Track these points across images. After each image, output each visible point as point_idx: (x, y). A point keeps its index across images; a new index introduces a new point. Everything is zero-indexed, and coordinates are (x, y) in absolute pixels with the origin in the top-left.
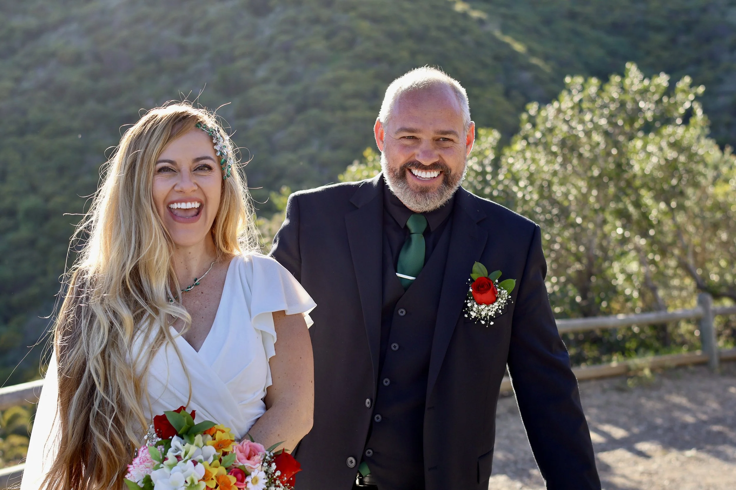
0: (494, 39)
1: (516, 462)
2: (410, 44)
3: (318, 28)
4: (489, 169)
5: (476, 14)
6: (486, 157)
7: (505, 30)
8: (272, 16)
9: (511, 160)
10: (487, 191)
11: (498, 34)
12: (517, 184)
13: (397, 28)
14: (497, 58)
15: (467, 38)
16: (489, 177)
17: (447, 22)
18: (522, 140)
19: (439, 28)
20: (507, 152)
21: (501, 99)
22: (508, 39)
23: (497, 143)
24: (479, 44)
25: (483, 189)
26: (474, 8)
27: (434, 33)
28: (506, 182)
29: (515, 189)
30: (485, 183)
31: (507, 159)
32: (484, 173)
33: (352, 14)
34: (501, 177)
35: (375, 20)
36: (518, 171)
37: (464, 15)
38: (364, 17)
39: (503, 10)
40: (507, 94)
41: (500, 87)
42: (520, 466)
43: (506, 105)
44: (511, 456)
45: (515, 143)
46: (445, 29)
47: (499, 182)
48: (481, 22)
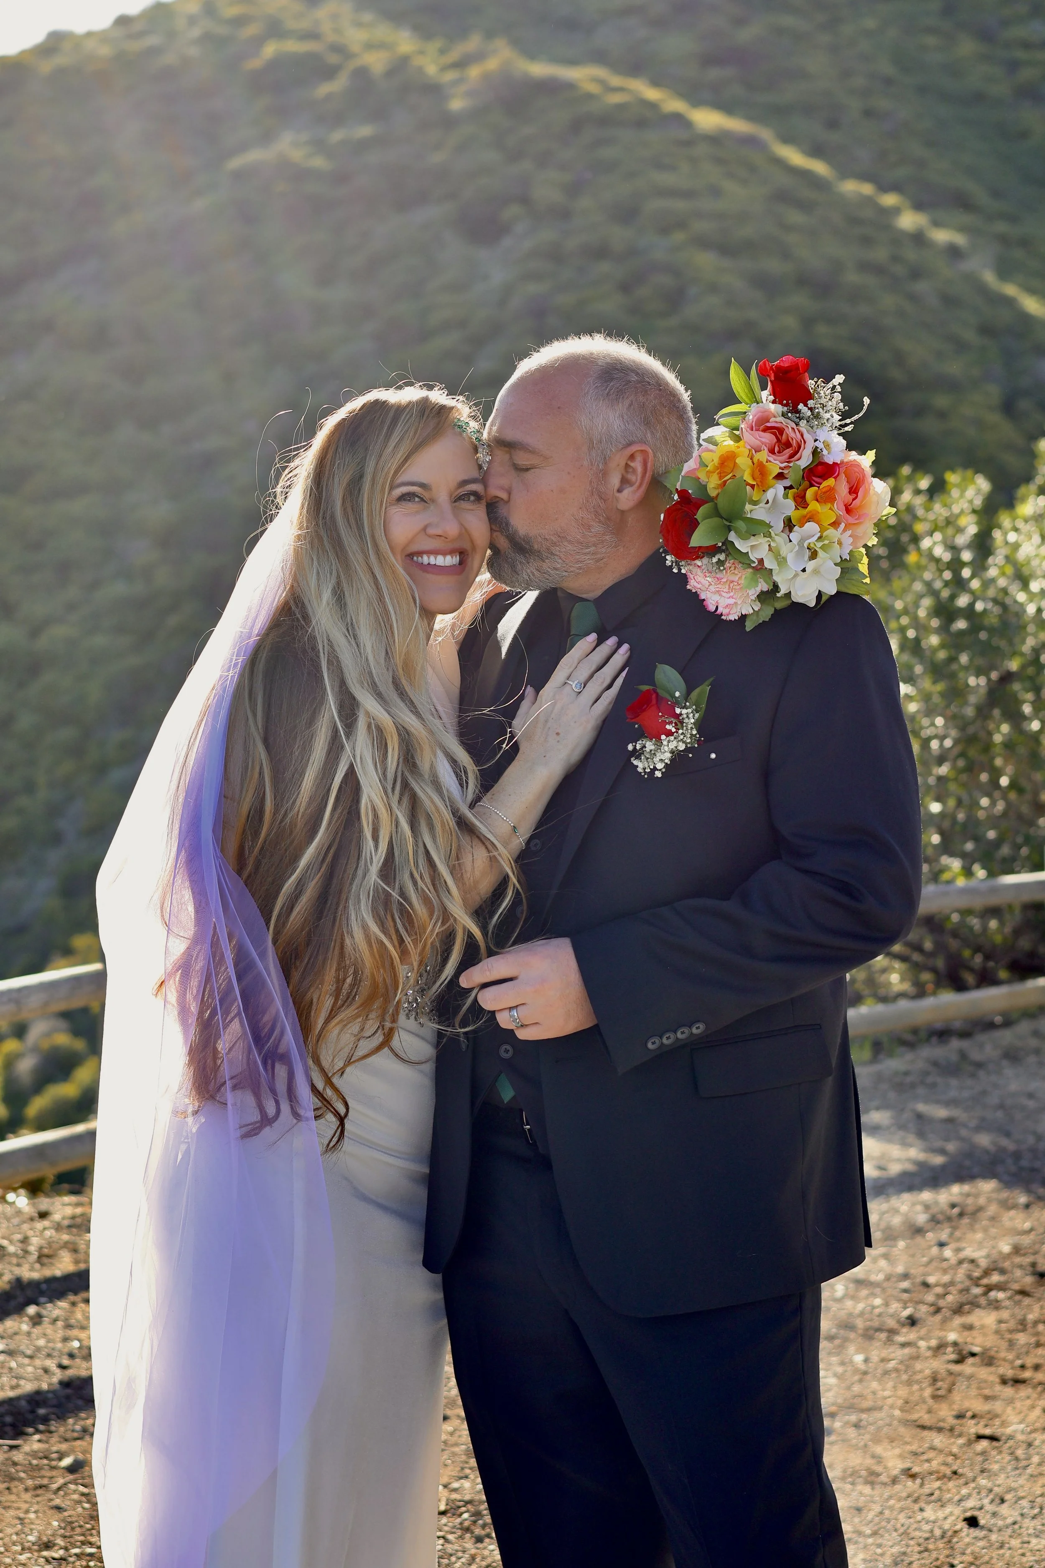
0: (983, 290)
1: (1017, 1156)
2: (801, 300)
3: (605, 267)
4: (966, 556)
5: (942, 236)
6: (960, 530)
7: (1005, 271)
8: (507, 242)
9: (1012, 537)
10: (963, 601)
11: (989, 277)
12: (1025, 586)
13: (774, 266)
14: (986, 330)
15: (922, 287)
16: (966, 573)
17: (880, 254)
18: (1038, 495)
19: (865, 267)
20: (1005, 520)
21: (995, 418)
22: (1010, 290)
23: (984, 500)
24: (950, 301)
25: (953, 597)
26: (937, 224)
27: (852, 277)
28: (1002, 582)
29: (1021, 597)
30: (959, 584)
31: (1005, 534)
32: (956, 565)
33: (679, 237)
34: (992, 572)
35: (726, 249)
36: (1028, 561)
37: (918, 238)
38: (703, 243)
39: (1001, 227)
40: (1008, 408)
41: (994, 392)
42: (1024, 1163)
43: (1007, 430)
44: (1009, 1145)
45: (1023, 500)
46: (878, 270)
47: (988, 583)
48: (954, 252)
